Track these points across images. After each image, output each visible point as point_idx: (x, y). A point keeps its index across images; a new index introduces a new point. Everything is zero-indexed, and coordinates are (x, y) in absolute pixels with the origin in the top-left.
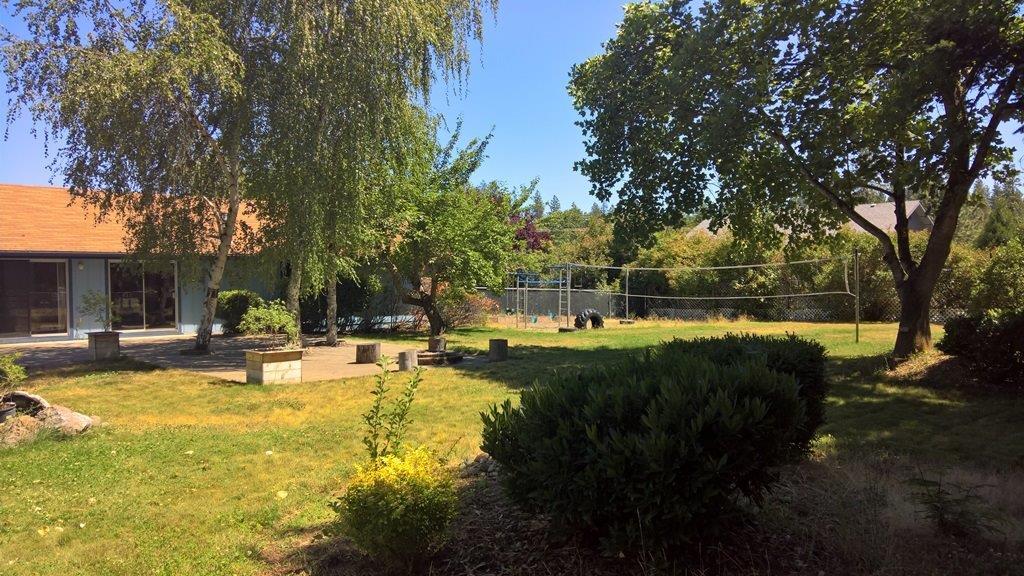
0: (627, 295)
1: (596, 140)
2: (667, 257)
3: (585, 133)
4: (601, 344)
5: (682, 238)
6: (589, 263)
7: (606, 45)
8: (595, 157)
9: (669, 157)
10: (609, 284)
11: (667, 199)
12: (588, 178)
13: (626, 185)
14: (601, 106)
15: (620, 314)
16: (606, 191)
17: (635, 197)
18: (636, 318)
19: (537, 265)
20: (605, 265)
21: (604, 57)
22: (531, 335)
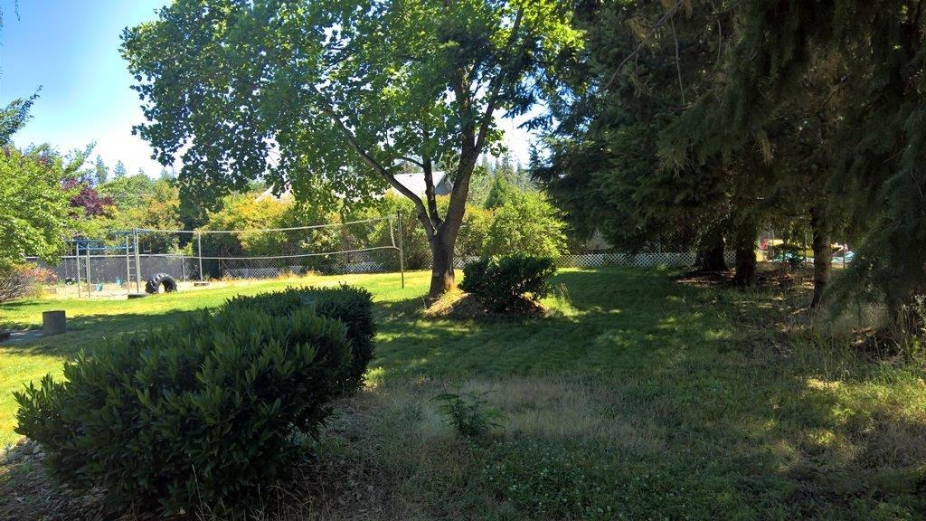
0: (200, 258)
1: (155, 105)
2: (238, 221)
3: (142, 97)
4: (173, 308)
5: (251, 203)
6: (158, 228)
7: (159, 12)
8: (155, 122)
9: (231, 125)
10: (181, 247)
11: (232, 165)
12: (149, 142)
13: (189, 150)
14: (158, 72)
15: (195, 277)
16: (169, 156)
17: (199, 163)
18: (210, 279)
19: (101, 231)
20: (176, 230)
21: (158, 23)
22: (96, 303)
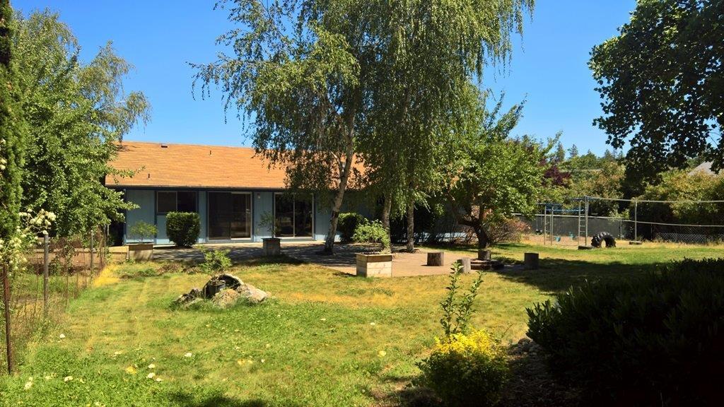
0: (636, 222)
1: (612, 101)
2: (671, 192)
3: (602, 96)
4: (614, 260)
5: (685, 177)
6: (603, 196)
7: (621, 29)
8: (611, 114)
9: (675, 112)
10: (620, 212)
11: (673, 147)
12: (605, 131)
13: (636, 135)
14: (616, 76)
15: (630, 237)
16: (620, 140)
17: (644, 145)
18: (643, 240)
19: (561, 197)
20: (616, 198)
21: (619, 38)
22: (556, 251)
